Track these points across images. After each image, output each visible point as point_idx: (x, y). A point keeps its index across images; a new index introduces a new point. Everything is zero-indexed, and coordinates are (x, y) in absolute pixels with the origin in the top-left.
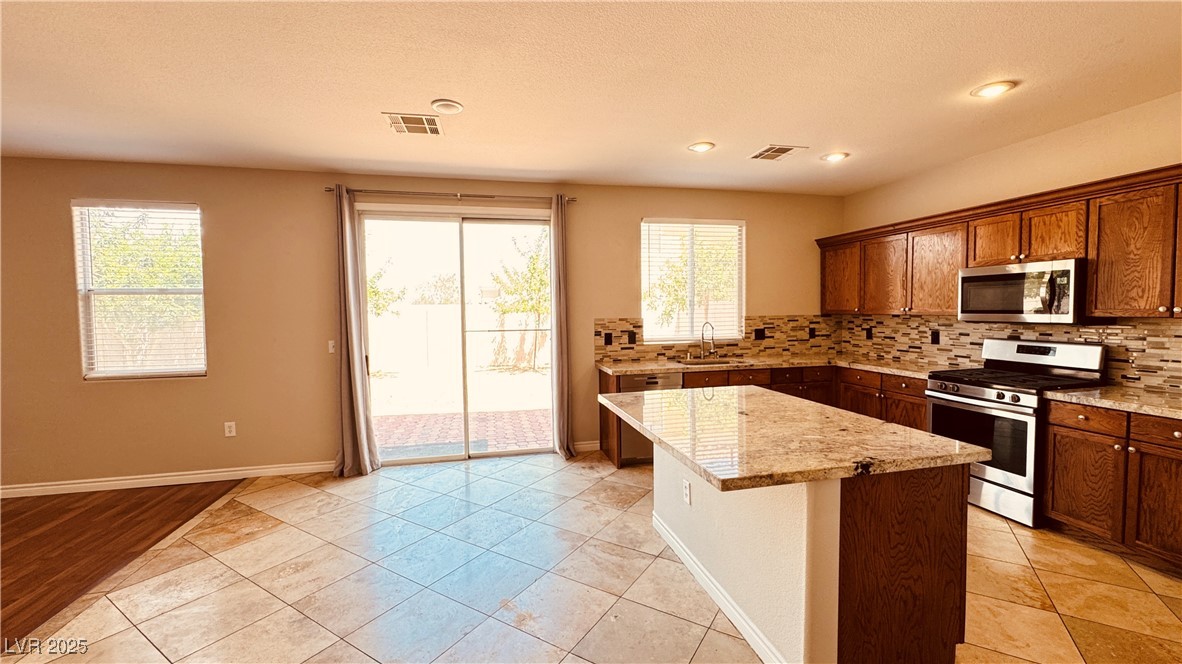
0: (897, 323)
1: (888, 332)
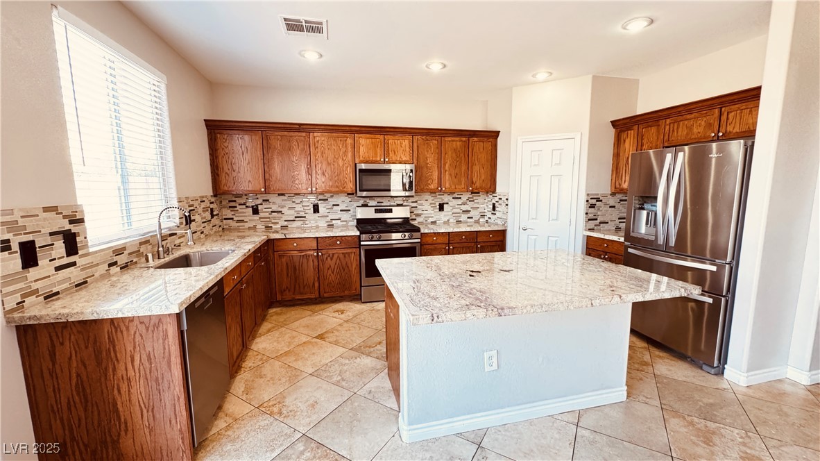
0: (283, 200)
1: (275, 208)
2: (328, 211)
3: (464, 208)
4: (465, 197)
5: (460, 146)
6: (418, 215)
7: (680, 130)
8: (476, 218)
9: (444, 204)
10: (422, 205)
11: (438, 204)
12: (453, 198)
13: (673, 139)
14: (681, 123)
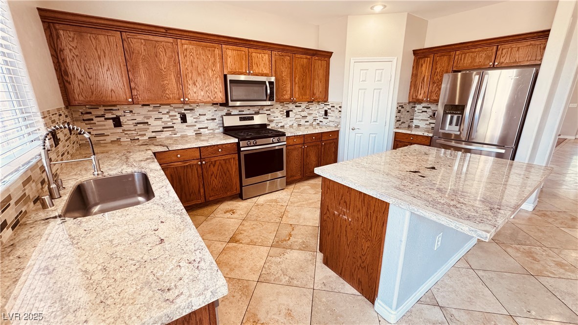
2: (195, 120)
3: (303, 114)
4: (304, 105)
5: (306, 63)
6: (271, 121)
7: (466, 58)
8: (311, 122)
9: (289, 111)
10: (274, 112)
11: (285, 111)
12: (296, 106)
13: (460, 65)
14: (468, 54)
